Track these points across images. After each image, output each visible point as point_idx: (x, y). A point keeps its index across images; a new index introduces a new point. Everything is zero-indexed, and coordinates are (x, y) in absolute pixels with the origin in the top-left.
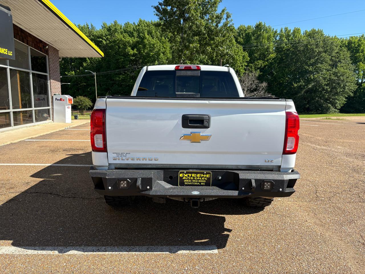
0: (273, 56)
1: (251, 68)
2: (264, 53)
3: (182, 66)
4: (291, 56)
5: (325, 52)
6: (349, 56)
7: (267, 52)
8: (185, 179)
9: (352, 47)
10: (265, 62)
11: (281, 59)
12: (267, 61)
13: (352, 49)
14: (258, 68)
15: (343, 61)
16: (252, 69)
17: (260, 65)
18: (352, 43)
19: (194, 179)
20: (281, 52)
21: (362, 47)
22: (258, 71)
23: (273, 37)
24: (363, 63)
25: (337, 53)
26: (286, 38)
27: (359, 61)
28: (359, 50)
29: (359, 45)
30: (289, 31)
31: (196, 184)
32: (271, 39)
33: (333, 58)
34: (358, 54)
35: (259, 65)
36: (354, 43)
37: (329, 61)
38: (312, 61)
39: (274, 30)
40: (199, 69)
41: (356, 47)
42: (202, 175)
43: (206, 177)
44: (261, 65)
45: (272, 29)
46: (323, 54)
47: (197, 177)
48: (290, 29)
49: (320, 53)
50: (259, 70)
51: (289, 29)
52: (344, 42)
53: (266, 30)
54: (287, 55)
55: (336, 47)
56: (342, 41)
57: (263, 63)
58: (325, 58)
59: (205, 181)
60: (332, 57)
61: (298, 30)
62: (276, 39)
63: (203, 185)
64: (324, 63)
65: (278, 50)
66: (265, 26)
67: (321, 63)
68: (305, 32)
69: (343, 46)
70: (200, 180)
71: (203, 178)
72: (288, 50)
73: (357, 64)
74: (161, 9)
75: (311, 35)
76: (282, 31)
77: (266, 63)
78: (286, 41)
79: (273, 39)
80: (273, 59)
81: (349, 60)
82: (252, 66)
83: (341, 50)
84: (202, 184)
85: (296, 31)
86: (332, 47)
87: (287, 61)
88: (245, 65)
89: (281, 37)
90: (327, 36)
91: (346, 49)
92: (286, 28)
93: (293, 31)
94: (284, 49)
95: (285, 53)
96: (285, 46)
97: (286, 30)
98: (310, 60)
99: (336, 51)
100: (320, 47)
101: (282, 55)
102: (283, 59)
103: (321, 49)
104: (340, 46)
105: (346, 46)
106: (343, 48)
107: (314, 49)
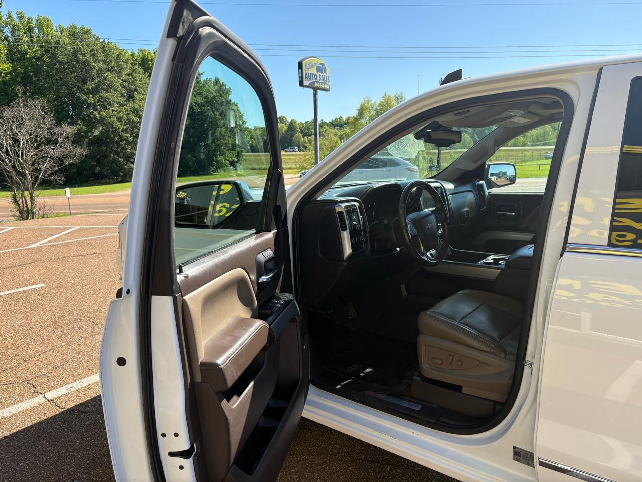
0: (5, 66)
5: (110, 70)
11: (26, 77)
20: (19, 60)
25: (129, 75)
26: (26, 33)
33: (126, 84)
37: (120, 88)
38: (90, 85)
46: (108, 75)
48: (30, 17)
49: (100, 73)
51: (26, 15)
52: (135, 58)
54: (38, 71)
56: (132, 55)
58: (112, 82)
60: (123, 80)
61: (48, 21)
64: (112, 90)
67: (108, 91)
68: (58, 28)
69: (136, 64)
72: (38, 58)
75: (76, 34)
76: (10, 16)
78: (26, 39)
80: (7, 74)
83: (135, 70)
85: (44, 23)
86: (120, 63)
87: (39, 80)
89: (13, 29)
90: (106, 41)
91: (141, 70)
92: (20, 13)
93: (37, 20)
94: (27, 56)
95: (32, 65)
96: (29, 51)
97: (21, 18)
98: (84, 82)
99: (128, 71)
100: (100, 60)
101: (26, 67)
102: (29, 76)
103: (101, 64)
104: (132, 64)
105: (140, 65)
106: (136, 67)
107: (91, 64)
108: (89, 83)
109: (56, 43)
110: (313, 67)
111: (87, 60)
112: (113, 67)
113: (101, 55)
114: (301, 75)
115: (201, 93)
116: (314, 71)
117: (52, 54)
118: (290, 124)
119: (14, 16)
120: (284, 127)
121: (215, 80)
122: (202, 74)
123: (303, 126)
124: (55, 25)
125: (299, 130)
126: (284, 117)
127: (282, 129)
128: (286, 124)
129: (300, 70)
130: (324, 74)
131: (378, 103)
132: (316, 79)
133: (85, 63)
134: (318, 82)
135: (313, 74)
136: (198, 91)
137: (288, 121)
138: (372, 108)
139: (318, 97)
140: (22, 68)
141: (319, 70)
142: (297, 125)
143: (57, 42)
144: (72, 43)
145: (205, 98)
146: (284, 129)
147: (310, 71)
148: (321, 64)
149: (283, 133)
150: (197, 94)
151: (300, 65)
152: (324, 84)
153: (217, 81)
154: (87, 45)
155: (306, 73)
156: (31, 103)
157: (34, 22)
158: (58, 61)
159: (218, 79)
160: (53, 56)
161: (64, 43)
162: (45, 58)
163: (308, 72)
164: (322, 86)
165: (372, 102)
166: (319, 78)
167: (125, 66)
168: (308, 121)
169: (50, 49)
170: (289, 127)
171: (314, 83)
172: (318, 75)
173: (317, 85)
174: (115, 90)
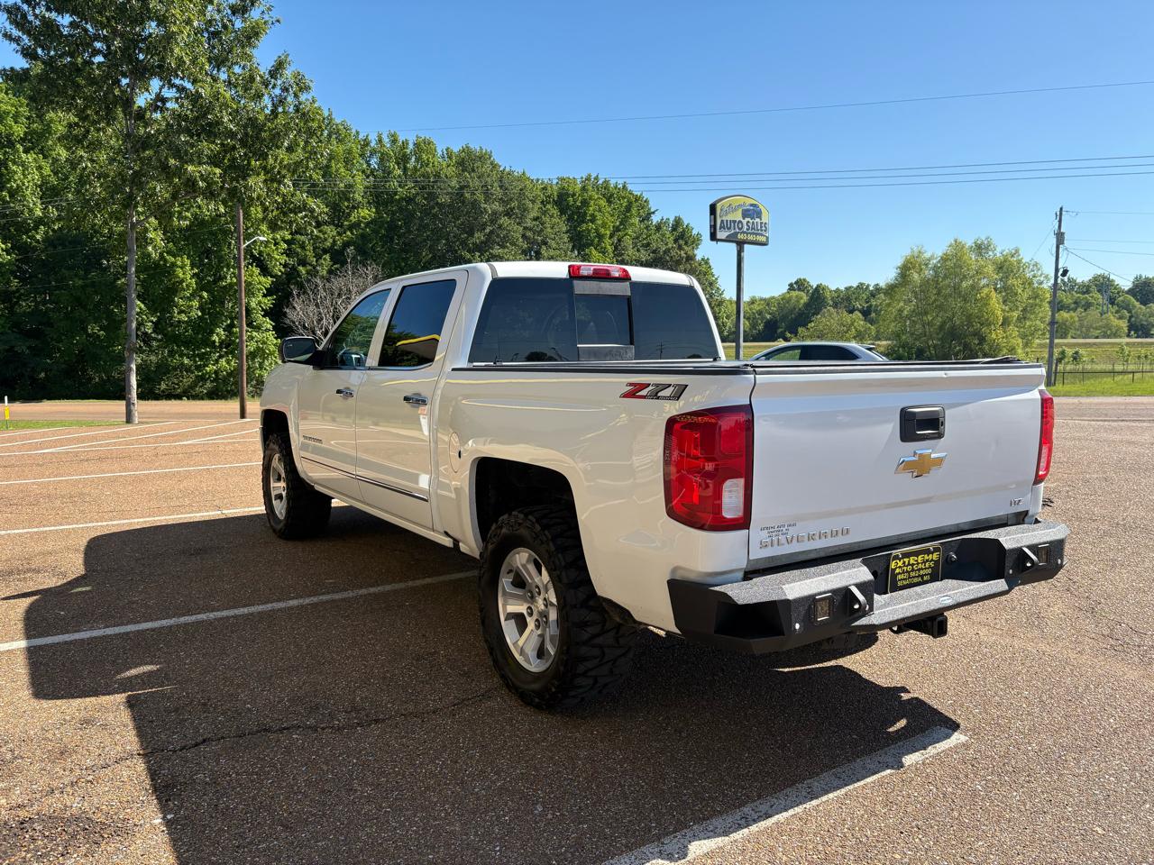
0: (366, 213)
1: (303, 247)
2: (338, 205)
3: (587, 268)
4: (421, 219)
5: (508, 214)
6: (564, 229)
7: (348, 200)
8: (899, 573)
9: (568, 207)
10: (345, 233)
11: (392, 227)
12: (351, 228)
13: (571, 210)
14: (325, 251)
15: (553, 244)
16: (308, 253)
17: (331, 240)
18: (568, 195)
19: (913, 570)
20: (386, 204)
21: (591, 209)
22: (325, 259)
23: (361, 156)
24: (595, 249)
25: (536, 219)
26: (398, 164)
27: (588, 245)
28: (585, 214)
29: (585, 203)
30: (405, 144)
31: (916, 580)
32: (355, 161)
33: (529, 234)
34: (584, 226)
35: (326, 239)
36: (574, 195)
37: (521, 240)
38: (479, 237)
39: (361, 136)
40: (625, 277)
41: (578, 208)
42: (926, 557)
43: (932, 560)
44: (334, 241)
45: (354, 131)
46: (504, 221)
47: (918, 564)
48: (406, 140)
49: (495, 217)
50: (327, 257)
51: (401, 139)
52: (549, 192)
53: (337, 133)
54: (409, 217)
55: (533, 202)
56: (545, 188)
57: (339, 234)
58: (509, 231)
59: (929, 571)
60: (525, 228)
61: (429, 144)
62: (369, 165)
63: (926, 582)
64: (508, 244)
65: (379, 197)
66: (331, 119)
67: (503, 247)
68: (445, 152)
69: (549, 203)
70: (922, 569)
71: (927, 565)
72: (410, 200)
73: (584, 250)
74: (31, 18)
75: (467, 161)
76: (380, 141)
77: (347, 237)
78: (398, 172)
79: (362, 165)
80: (367, 224)
81: (566, 240)
82: (304, 242)
83: (545, 211)
84: (925, 578)
85: (423, 147)
86: (523, 202)
87: (409, 232)
88: (286, 238)
89: (382, 159)
90: (507, 169)
91: (555, 211)
92: (393, 136)
93: (415, 144)
94: (397, 197)
95: (401, 209)
96: (399, 189)
97: (394, 141)
98: (471, 234)
99: (533, 214)
100: (495, 199)
101: (393, 213)
102: (397, 226)
103: (497, 206)
104: (542, 202)
105: (555, 203)
106: (549, 206)
107: (482, 205)
108: (476, 235)
109: (435, 176)
110: (735, 210)
111: (475, 200)
112: (512, 209)
113: (497, 191)
114: (713, 224)
115: (648, 245)
116: (738, 216)
117: (429, 194)
118: (813, 294)
119: (386, 140)
120: (801, 298)
121: (675, 220)
122: (653, 213)
123: (838, 296)
124: (440, 149)
125: (831, 303)
126: (804, 280)
127: (798, 301)
128: (808, 291)
129: (713, 217)
130: (758, 220)
131: (939, 253)
132: (740, 229)
133: (475, 204)
134: (744, 232)
135: (735, 222)
136: (645, 242)
137: (812, 287)
138: (926, 265)
139: (745, 255)
140: (388, 215)
141: (745, 214)
142: (828, 294)
143: (437, 175)
144: (459, 175)
145: (654, 252)
146: (802, 301)
147: (730, 217)
148: (752, 205)
149: (800, 309)
150: (643, 246)
151: (713, 209)
152: (756, 234)
153: (678, 222)
154: (479, 178)
155: (722, 221)
156: (361, 270)
157: (411, 146)
158: (437, 203)
159: (679, 218)
160: (431, 197)
161: (446, 176)
162: (418, 199)
163: (724, 218)
164: (751, 238)
165: (927, 255)
166: (746, 227)
167: (531, 205)
168: (850, 287)
169: (428, 184)
170: (812, 298)
171: (736, 234)
172: (745, 222)
173: (740, 237)
174: (513, 244)
